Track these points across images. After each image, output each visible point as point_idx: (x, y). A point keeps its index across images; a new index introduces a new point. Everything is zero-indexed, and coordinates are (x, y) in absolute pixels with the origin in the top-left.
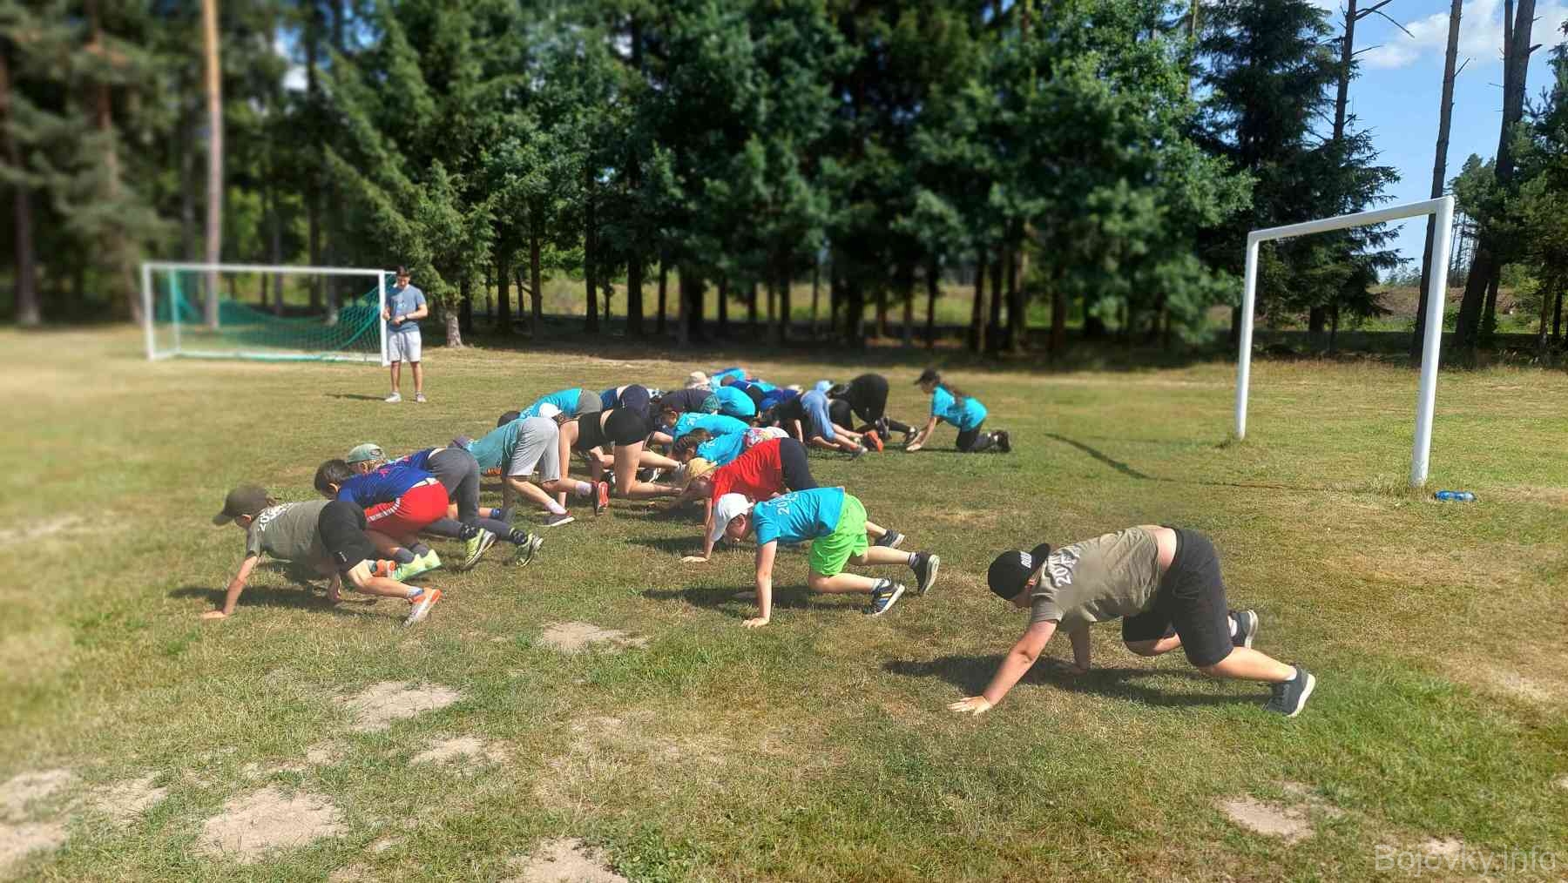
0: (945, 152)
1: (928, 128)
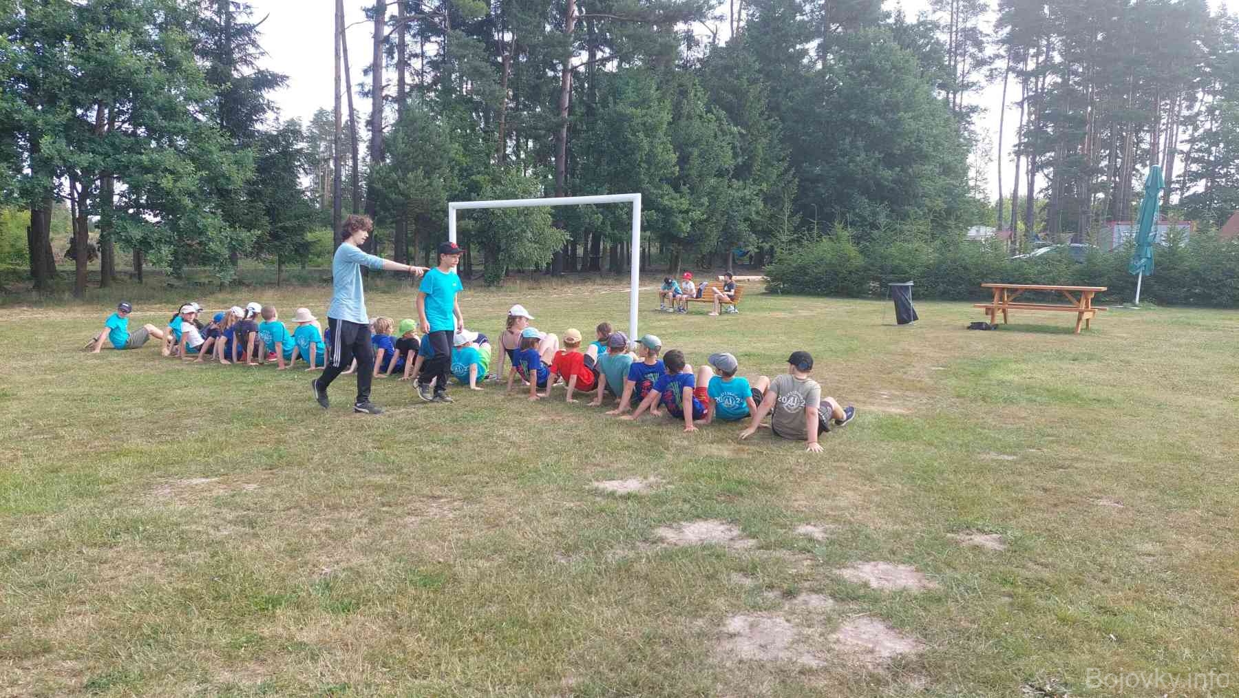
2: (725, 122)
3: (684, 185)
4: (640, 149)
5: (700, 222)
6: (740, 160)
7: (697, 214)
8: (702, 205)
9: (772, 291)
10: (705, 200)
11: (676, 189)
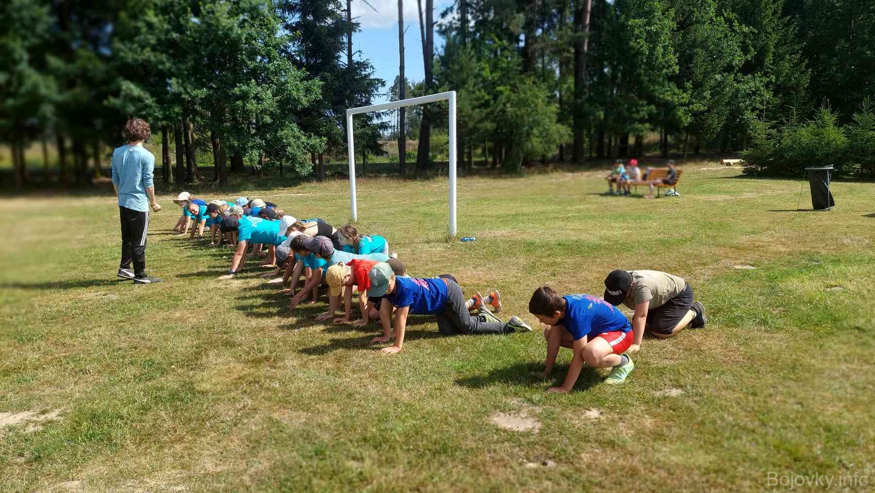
0: (136, 56)
1: (122, 40)
2: (736, 24)
3: (688, 81)
4: (642, 53)
5: (702, 113)
6: (749, 57)
7: (698, 107)
8: (705, 98)
9: (749, 174)
10: (707, 94)
11: (680, 86)
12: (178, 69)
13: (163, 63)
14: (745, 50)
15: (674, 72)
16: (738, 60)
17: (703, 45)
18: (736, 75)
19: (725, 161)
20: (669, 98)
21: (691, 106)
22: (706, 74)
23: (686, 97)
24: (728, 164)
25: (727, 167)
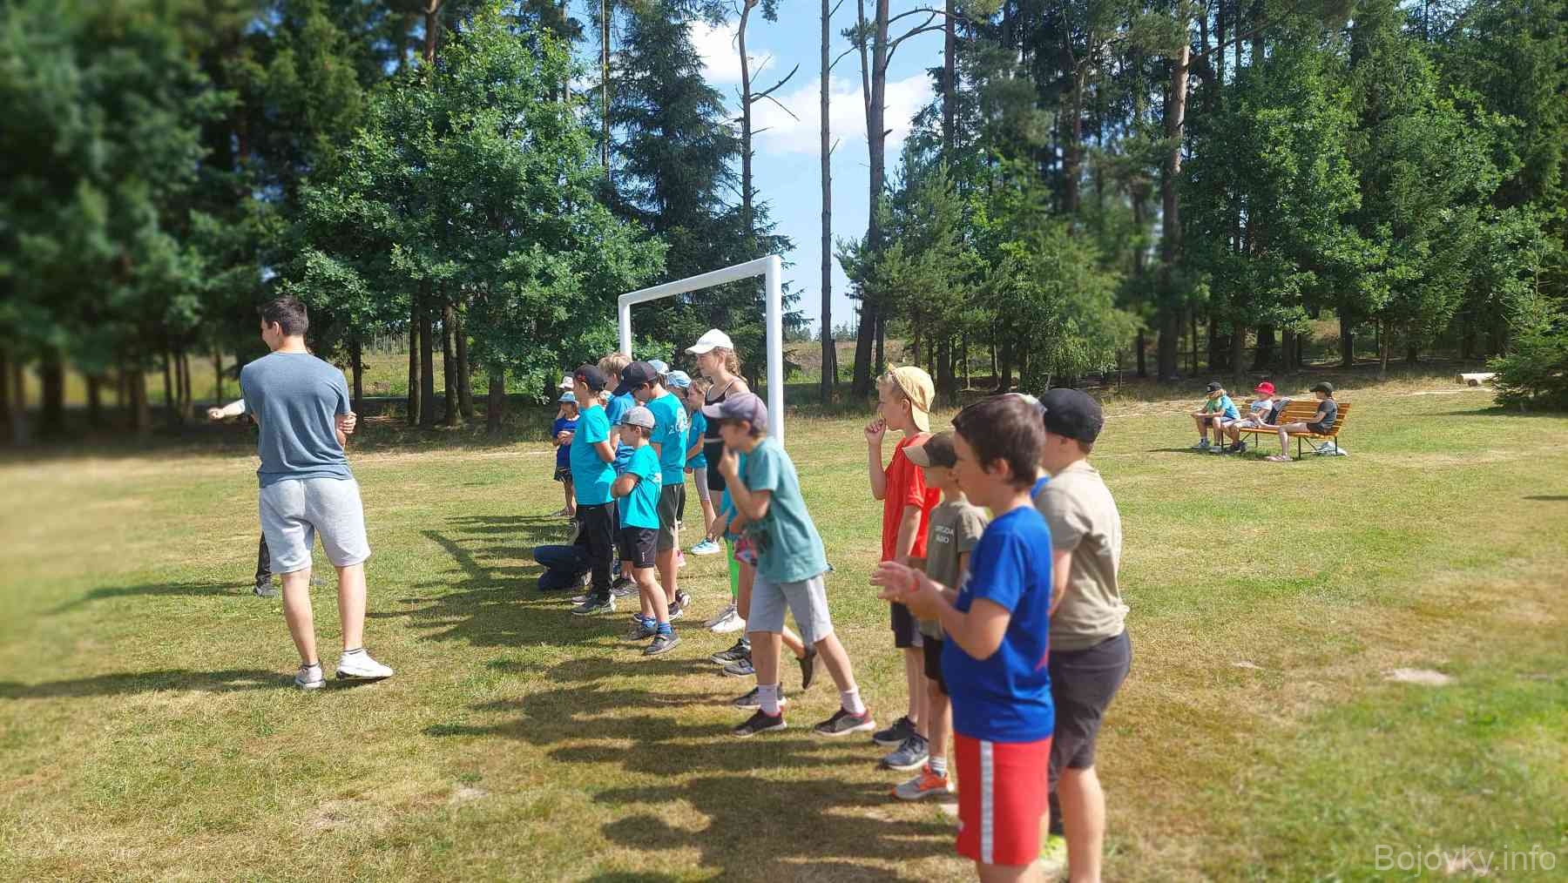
0: (336, 209)
1: (315, 182)
2: (1480, 111)
3: (1382, 223)
5: (1415, 283)
6: (1509, 174)
7: (1403, 272)
8: (1418, 254)
10: (1423, 247)
11: (1367, 232)
12: (408, 228)
13: (383, 219)
14: (1501, 160)
15: (1351, 205)
16: (1488, 179)
17: (1413, 154)
18: (1483, 209)
19: (1467, 376)
20: (1345, 256)
21: (1389, 270)
22: (1418, 209)
23: (1378, 254)
24: (1473, 383)
25: (1470, 389)
